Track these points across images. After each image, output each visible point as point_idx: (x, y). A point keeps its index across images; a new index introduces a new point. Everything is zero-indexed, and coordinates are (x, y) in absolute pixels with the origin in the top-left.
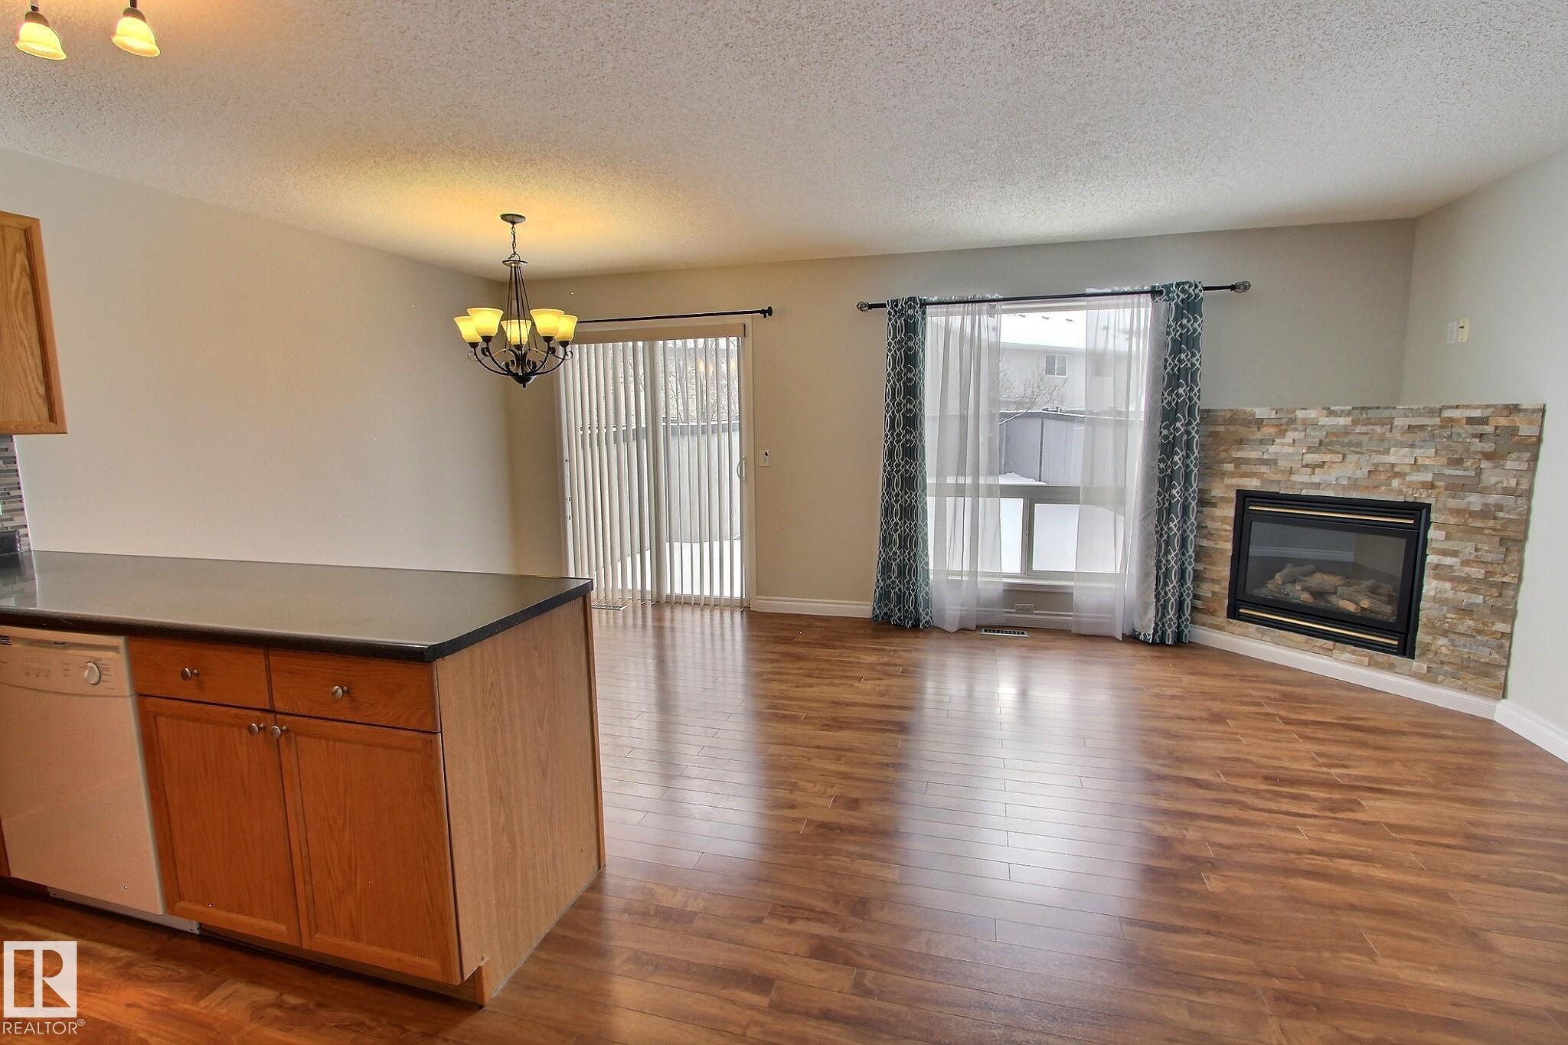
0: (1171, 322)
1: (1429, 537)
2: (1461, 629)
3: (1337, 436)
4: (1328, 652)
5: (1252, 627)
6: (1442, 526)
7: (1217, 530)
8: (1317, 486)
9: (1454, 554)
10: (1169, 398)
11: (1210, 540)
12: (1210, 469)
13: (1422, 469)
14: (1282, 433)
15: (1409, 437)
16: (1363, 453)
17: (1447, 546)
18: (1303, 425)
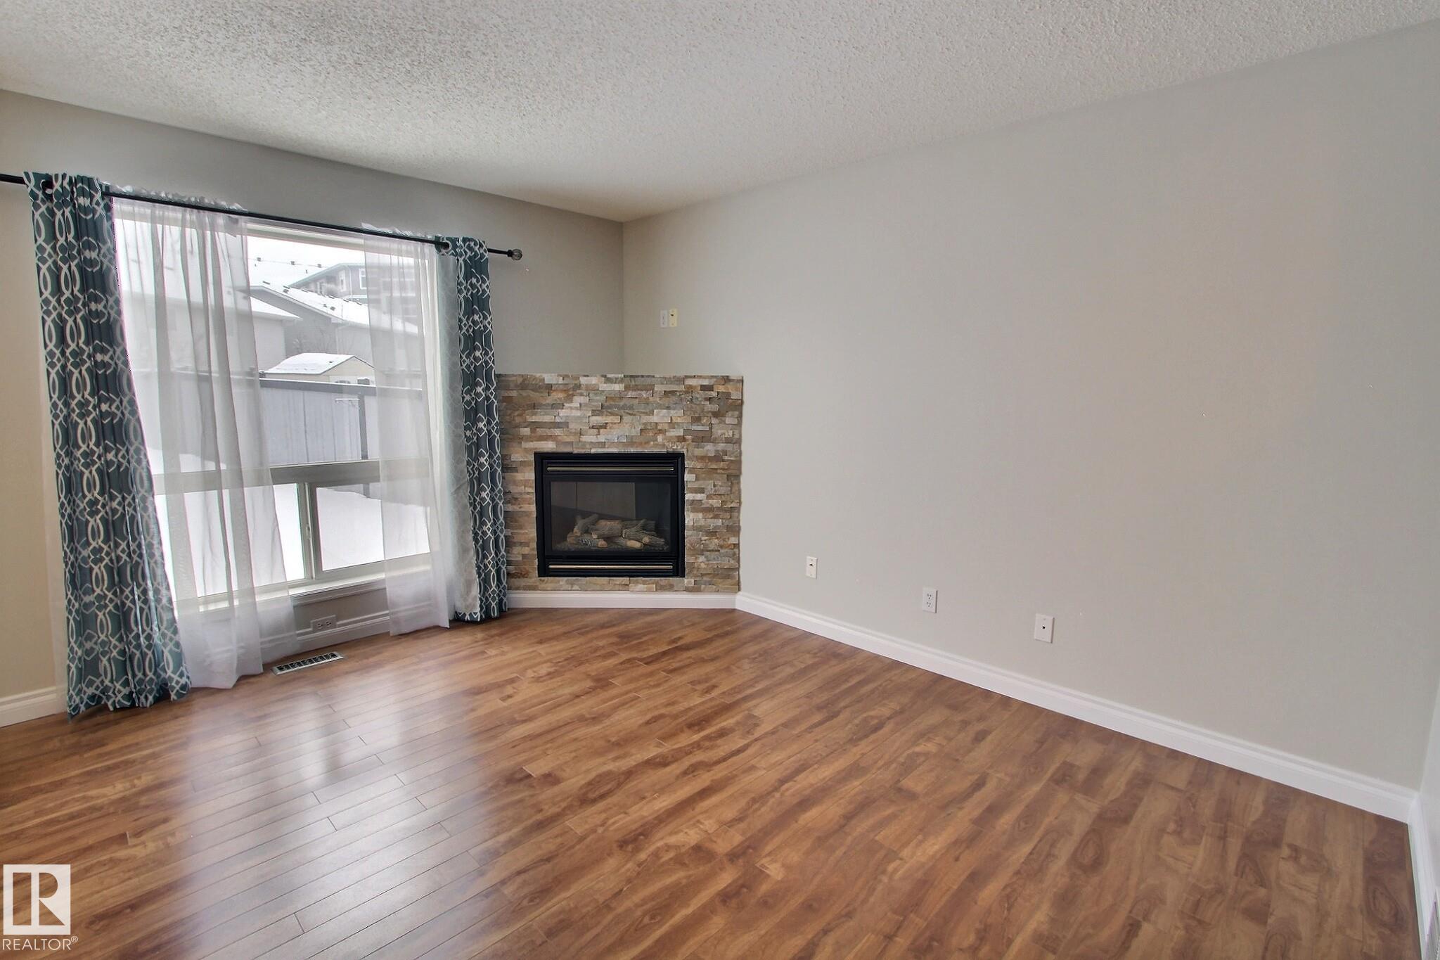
0: (461, 279)
1: (685, 480)
2: (712, 547)
3: (614, 401)
4: (625, 587)
5: (562, 580)
6: (692, 471)
7: (521, 494)
8: (603, 444)
9: (701, 491)
10: (468, 361)
11: (514, 504)
12: (508, 434)
13: (676, 426)
14: (570, 398)
15: (666, 401)
16: (635, 415)
17: (696, 485)
18: (587, 390)
